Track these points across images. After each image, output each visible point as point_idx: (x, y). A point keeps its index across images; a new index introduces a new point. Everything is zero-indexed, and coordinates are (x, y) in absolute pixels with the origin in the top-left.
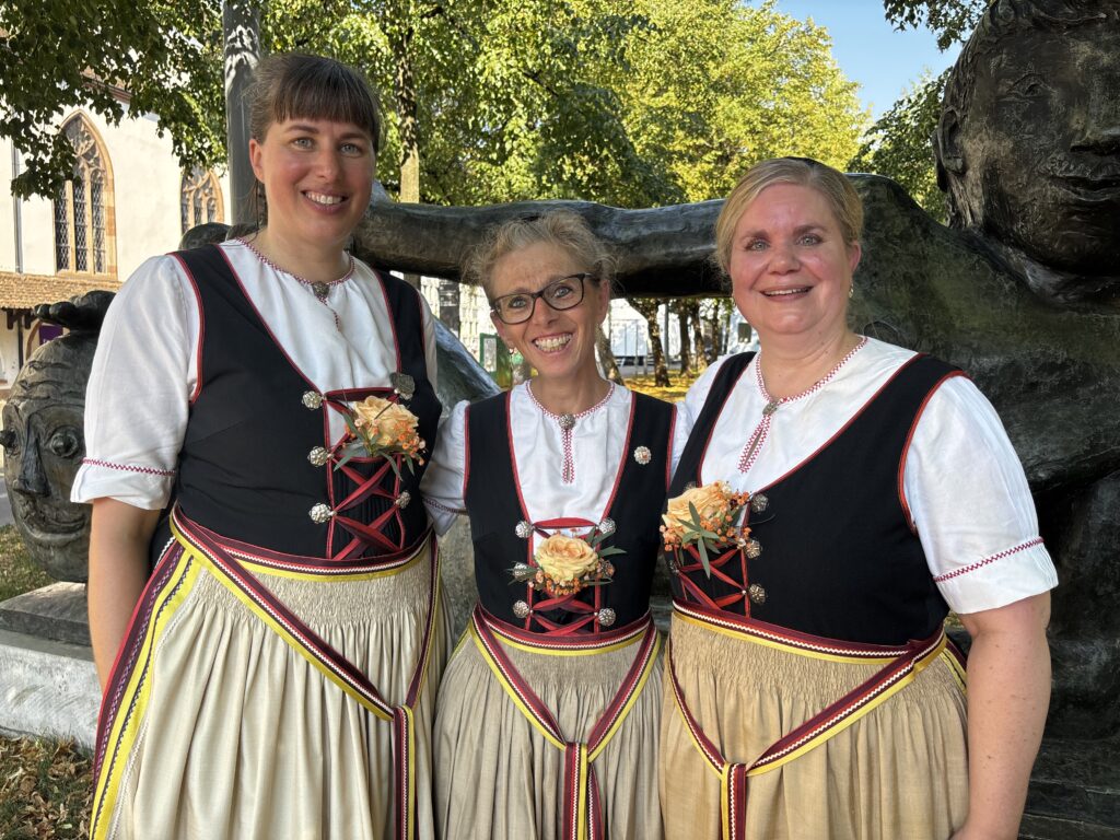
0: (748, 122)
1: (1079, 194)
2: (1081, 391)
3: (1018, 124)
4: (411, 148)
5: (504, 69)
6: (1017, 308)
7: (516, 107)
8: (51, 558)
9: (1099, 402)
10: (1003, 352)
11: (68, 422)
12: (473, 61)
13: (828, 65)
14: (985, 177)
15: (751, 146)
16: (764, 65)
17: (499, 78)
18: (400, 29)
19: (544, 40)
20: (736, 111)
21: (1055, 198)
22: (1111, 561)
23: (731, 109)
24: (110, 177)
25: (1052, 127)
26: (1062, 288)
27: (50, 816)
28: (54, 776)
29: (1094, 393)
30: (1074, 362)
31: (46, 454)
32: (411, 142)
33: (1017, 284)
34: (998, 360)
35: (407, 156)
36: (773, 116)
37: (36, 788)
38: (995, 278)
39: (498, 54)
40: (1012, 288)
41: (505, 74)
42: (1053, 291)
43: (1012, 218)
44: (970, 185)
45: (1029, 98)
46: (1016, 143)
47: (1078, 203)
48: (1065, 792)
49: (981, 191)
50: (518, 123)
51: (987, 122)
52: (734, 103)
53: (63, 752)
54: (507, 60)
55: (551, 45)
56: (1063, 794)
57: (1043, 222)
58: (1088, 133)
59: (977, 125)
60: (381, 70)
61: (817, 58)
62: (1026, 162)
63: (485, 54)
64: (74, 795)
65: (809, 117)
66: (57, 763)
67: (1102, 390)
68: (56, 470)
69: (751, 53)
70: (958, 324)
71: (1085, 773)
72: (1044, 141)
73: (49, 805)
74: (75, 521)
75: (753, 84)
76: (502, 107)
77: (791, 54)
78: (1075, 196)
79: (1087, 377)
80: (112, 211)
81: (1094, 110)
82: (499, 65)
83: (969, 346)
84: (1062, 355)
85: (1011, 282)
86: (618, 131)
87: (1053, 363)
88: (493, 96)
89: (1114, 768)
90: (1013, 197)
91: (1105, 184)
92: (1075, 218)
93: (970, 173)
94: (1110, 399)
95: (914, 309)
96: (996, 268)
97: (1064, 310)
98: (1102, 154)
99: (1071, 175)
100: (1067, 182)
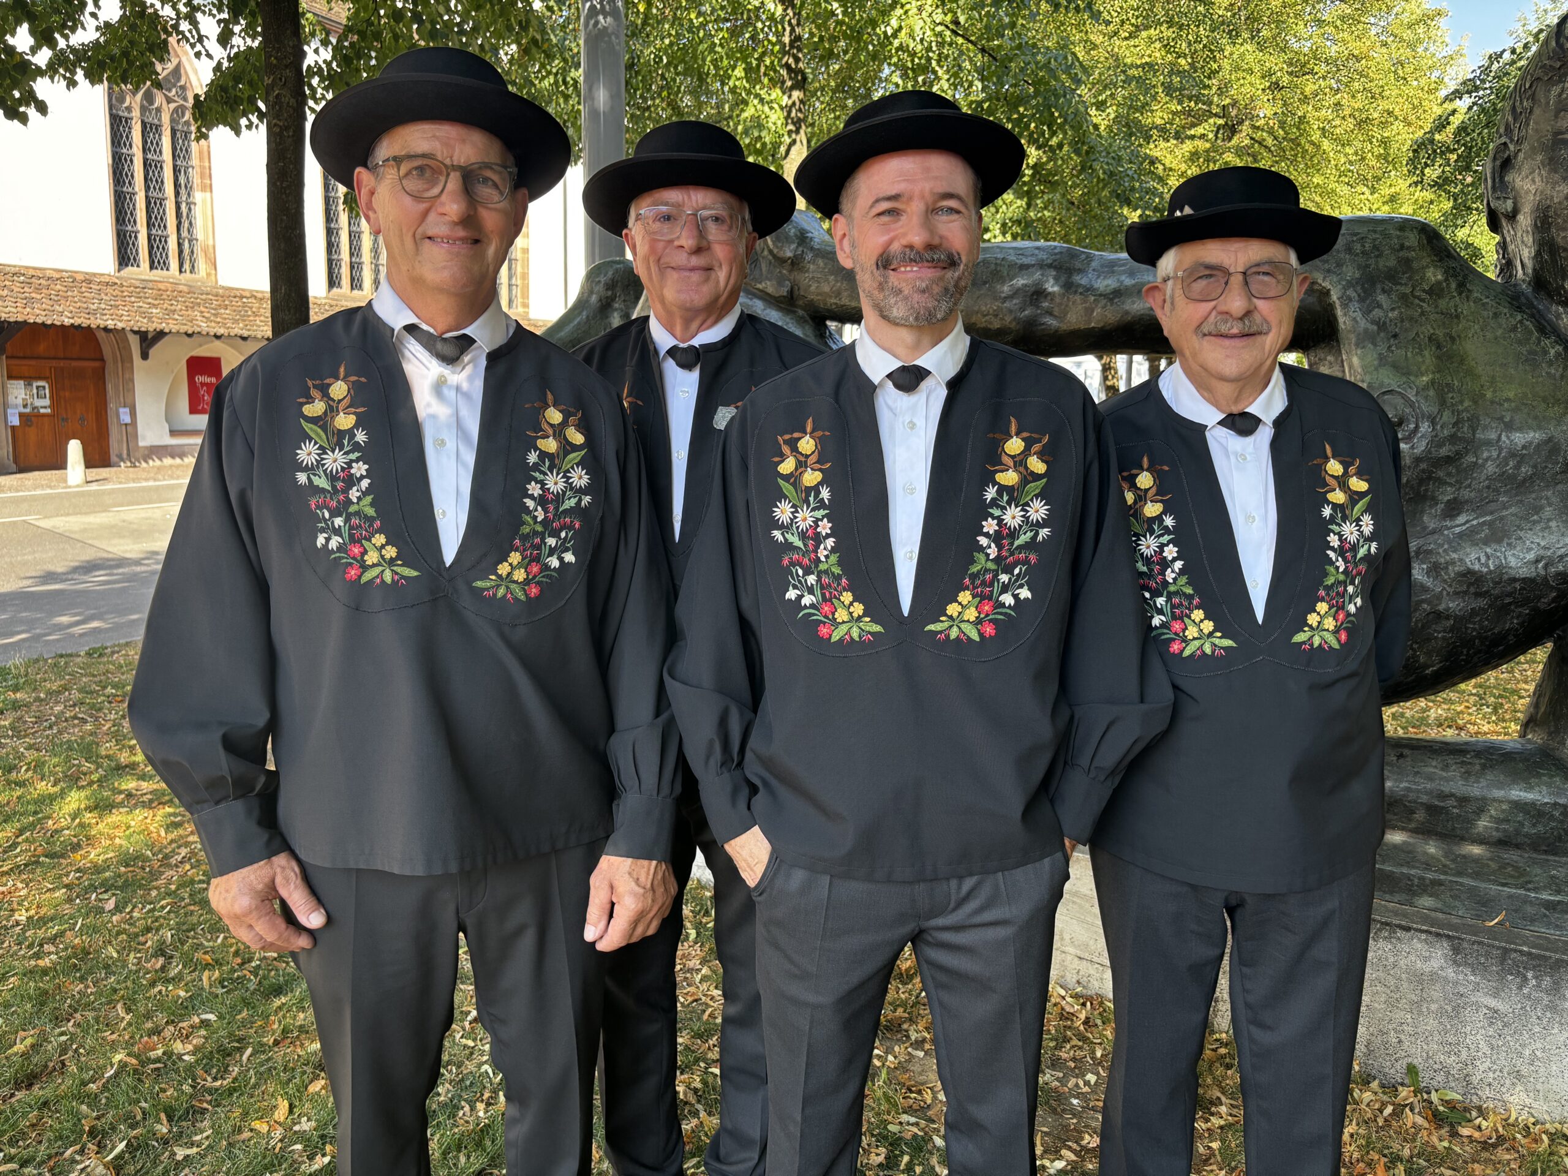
4: (797, 132)
5: (927, 29)
6: (1562, 377)
10: (1540, 428)
14: (1536, 224)
32: (798, 123)
33: (1564, 349)
34: (1534, 436)
35: (792, 143)
38: (1539, 341)
39: (919, 8)
40: (1558, 354)
41: (928, 33)
44: (1521, 231)
49: (1531, 240)
54: (931, 14)
59: (1530, 163)
63: (902, 6)
70: (1489, 395)
82: (921, 23)
83: (1501, 419)
85: (1558, 347)
93: (1520, 217)
95: (1438, 376)
96: (1542, 330)
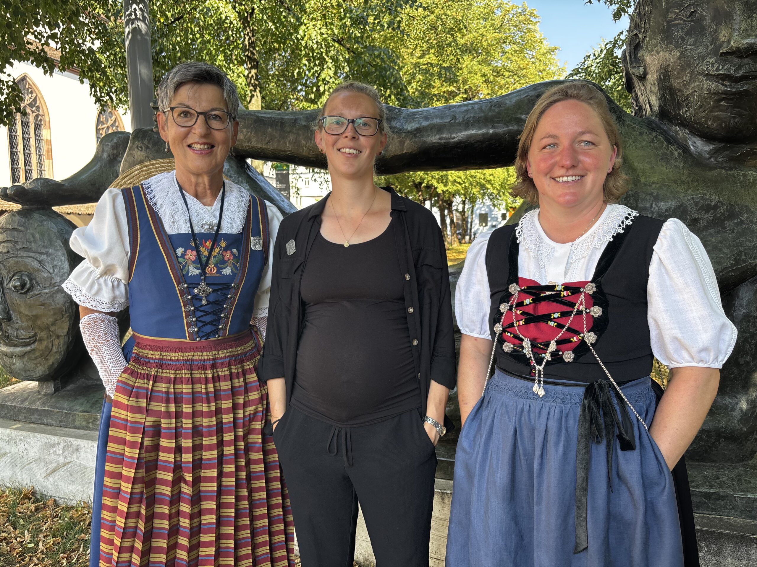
0: (484, 75)
1: (726, 86)
2: (728, 224)
3: (683, 39)
4: (255, 91)
5: (319, 36)
6: (683, 167)
7: (327, 62)
8: (13, 364)
9: (741, 231)
10: (674, 198)
11: (23, 268)
12: (296, 31)
13: (537, 35)
14: (660, 78)
15: (486, 92)
16: (494, 35)
17: (314, 41)
18: (245, 8)
19: (345, 14)
20: (475, 68)
21: (709, 90)
22: (749, 340)
23: (472, 66)
24: (47, 119)
25: (707, 40)
26: (714, 153)
27: (18, 539)
28: (20, 513)
29: (737, 224)
30: (723, 204)
31: (8, 291)
32: (255, 86)
33: (683, 151)
35: (252, 96)
36: (500, 70)
37: (8, 521)
38: (668, 148)
39: (314, 25)
40: (680, 154)
41: (319, 39)
42: (707, 156)
43: (679, 106)
44: (649, 85)
45: (691, 21)
46: (681, 52)
47: (725, 93)
48: (720, 497)
49: (657, 88)
50: (328, 73)
51: (662, 39)
52: (474, 62)
53: (26, 497)
54: (320, 29)
55: (350, 18)
56: (719, 499)
57: (700, 107)
58: (732, 43)
59: (654, 42)
60: (233, 37)
61: (529, 30)
62: (689, 66)
63: (305, 25)
64: (35, 525)
65: (525, 71)
66: (22, 504)
67: (742, 222)
68: (15, 302)
69: (485, 27)
71: (733, 484)
72: (701, 50)
73: (17, 532)
74: (30, 338)
75: (487, 49)
76: (317, 62)
77: (512, 28)
78: (723, 88)
79: (732, 215)
80: (49, 142)
81: (736, 27)
82: (315, 33)
83: (651, 194)
84: (715, 199)
85: (679, 150)
86: (396, 78)
87: (708, 204)
88: (311, 55)
89: (753, 481)
90: (680, 91)
91: (744, 78)
92: (723, 103)
93: (649, 77)
94: (748, 228)
96: (668, 141)
97: (715, 168)
98: (742, 57)
99: (721, 72)
100: (717, 78)
